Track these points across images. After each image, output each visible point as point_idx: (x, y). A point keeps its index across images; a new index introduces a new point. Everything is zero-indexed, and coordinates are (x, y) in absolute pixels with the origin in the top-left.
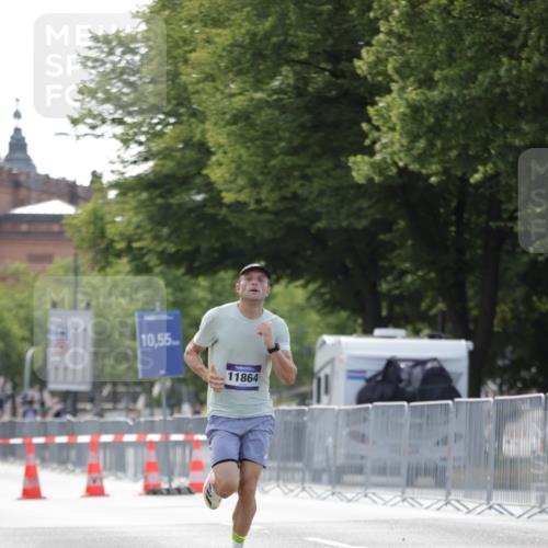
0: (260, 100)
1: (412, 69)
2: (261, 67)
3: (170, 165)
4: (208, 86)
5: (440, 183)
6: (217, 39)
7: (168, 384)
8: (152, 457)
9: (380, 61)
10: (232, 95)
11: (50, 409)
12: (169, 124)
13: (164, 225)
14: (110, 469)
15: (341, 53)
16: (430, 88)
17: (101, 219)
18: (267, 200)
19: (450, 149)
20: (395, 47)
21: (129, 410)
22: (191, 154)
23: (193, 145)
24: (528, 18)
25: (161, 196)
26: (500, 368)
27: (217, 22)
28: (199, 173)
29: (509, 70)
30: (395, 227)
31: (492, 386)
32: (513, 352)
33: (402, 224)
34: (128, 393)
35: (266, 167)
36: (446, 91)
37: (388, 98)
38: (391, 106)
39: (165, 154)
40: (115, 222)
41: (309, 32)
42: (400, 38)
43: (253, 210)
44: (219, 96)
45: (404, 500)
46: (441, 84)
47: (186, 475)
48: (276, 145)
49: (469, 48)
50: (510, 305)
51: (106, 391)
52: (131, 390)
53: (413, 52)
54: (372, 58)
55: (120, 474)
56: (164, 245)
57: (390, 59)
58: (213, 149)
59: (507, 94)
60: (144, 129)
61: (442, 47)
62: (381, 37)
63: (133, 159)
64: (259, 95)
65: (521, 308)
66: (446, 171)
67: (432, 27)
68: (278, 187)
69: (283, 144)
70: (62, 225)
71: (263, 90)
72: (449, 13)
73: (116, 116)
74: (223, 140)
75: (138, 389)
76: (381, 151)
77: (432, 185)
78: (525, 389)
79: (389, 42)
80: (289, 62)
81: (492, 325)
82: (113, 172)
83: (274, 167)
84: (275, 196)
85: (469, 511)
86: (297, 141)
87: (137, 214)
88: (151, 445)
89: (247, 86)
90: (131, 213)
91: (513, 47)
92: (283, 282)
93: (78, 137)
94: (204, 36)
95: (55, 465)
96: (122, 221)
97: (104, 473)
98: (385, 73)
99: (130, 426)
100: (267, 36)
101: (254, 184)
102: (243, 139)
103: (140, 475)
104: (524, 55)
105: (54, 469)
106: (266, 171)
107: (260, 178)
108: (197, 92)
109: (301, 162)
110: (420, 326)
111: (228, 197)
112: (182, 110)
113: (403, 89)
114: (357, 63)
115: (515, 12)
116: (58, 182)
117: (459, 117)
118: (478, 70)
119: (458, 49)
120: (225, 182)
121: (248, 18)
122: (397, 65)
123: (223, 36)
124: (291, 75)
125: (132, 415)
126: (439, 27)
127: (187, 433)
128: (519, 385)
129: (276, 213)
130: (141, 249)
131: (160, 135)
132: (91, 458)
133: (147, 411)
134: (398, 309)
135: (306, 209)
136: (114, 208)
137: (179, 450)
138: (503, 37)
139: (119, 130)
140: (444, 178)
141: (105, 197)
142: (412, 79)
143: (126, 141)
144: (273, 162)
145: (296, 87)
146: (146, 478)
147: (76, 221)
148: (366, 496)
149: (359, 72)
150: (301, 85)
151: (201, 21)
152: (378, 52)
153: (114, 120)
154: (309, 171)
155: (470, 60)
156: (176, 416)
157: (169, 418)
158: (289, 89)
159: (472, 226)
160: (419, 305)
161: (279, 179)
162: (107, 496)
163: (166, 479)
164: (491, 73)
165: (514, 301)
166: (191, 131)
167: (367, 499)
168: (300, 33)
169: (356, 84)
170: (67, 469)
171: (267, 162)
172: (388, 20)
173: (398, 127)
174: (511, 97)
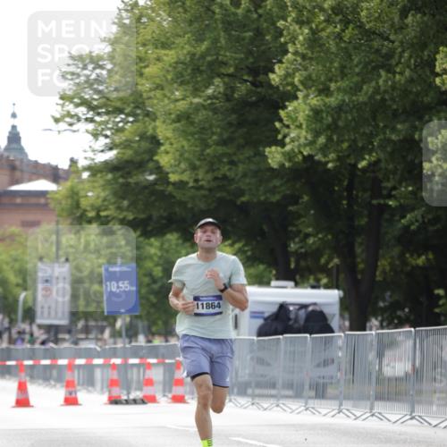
0: (198, 104)
1: (313, 81)
2: (199, 79)
3: (129, 153)
4: (158, 93)
5: (335, 167)
6: (165, 58)
7: (128, 319)
8: (115, 375)
9: (287, 75)
10: (177, 100)
11: (37, 338)
12: (128, 122)
13: (124, 199)
14: (83, 385)
15: (259, 69)
16: (327, 96)
17: (77, 194)
18: (203, 180)
19: (342, 142)
20: (300, 64)
21: (97, 339)
22: (145, 145)
23: (147, 138)
24: (402, 42)
25: (122, 176)
26: (381, 308)
27: (165, 46)
28: (151, 159)
29: (386, 81)
30: (300, 201)
31: (375, 322)
32: (391, 296)
33: (306, 198)
34: (97, 327)
35: (203, 155)
36: (340, 98)
37: (295, 103)
38: (299, 109)
39: (126, 145)
40: (87, 196)
41: (236, 53)
42: (304, 57)
43: (192, 187)
44: (166, 101)
45: (307, 409)
46: (335, 93)
47: (141, 390)
48: (210, 138)
49: (357, 66)
50: (389, 260)
51: (81, 324)
52: (100, 324)
53: (314, 68)
54: (283, 72)
55: (90, 388)
56: (125, 213)
57: (297, 74)
58: (162, 141)
59: (386, 100)
60: (110, 126)
61: (336, 65)
62: (290, 56)
63: (101, 149)
64: (196, 100)
65: (397, 262)
66: (339, 159)
67: (328, 49)
68: (211, 169)
69: (215, 137)
70: (48, 199)
71: (200, 97)
72: (341, 39)
73: (89, 116)
74: (169, 134)
75: (105, 324)
76: (290, 143)
77: (329, 170)
78: (400, 324)
79: (295, 60)
80: (219, 76)
81: (375, 274)
82: (86, 158)
83: (208, 154)
84: (210, 176)
85: (356, 418)
86: (226, 135)
87: (104, 190)
88: (114, 366)
89: (188, 94)
90: (100, 190)
91: (390, 65)
93: (59, 132)
94: (155, 56)
95: (41, 381)
96: (93, 195)
97: (78, 388)
98: (292, 84)
99: (98, 352)
100: (203, 56)
101: (194, 168)
102: (184, 134)
103: (105, 389)
104: (398, 70)
105: (40, 385)
106: (202, 157)
107: (198, 163)
108: (150, 98)
109: (229, 151)
110: (320, 276)
111: (173, 178)
112: (139, 111)
113: (306, 96)
114: (272, 76)
115: (392, 37)
116: (44, 165)
118: (364, 82)
119: (348, 66)
120: (171, 166)
121: (188, 42)
122: (302, 79)
123: (170, 56)
124: (221, 85)
125: (100, 344)
126: (334, 49)
127: (141, 358)
128: (396, 321)
129: (210, 190)
130: (107, 216)
131: (121, 130)
132: (68, 376)
133: (112, 341)
134: (303, 263)
135: (233, 187)
136: (87, 186)
137: (135, 370)
138: (383, 57)
139: (91, 126)
140: (338, 164)
141: (80, 177)
142: (313, 89)
143: (95, 135)
144: (208, 151)
145: (226, 95)
146: (110, 392)
147: (57, 196)
148: (278, 406)
149: (273, 83)
150: (228, 92)
151: (153, 44)
152: (287, 68)
153: (86, 119)
154: (235, 158)
155: (358, 74)
156: (133, 344)
157: (128, 346)
158: (220, 96)
159: (360, 200)
160: (319, 260)
161: (212, 164)
162: (80, 405)
163: (125, 392)
164: (373, 84)
165: (392, 258)
166: (146, 127)
167: (279, 409)
168: (228, 54)
169: (270, 92)
170: (50, 384)
171: (203, 150)
172: (295, 44)
173: (304, 126)
174: (389, 103)
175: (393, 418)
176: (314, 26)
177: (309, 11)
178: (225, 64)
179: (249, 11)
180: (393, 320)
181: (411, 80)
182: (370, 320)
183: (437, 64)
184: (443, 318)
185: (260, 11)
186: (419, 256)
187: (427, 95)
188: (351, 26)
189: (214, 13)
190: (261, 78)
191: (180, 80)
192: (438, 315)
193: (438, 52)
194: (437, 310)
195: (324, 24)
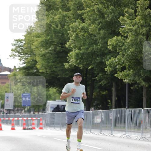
0: (47, 52)
2: (47, 46)
3: (29, 64)
4: (37, 49)
5: (83, 69)
6: (39, 40)
7: (29, 108)
8: (24, 122)
9: (70, 45)
10: (42, 51)
11: (5, 112)
12: (29, 57)
15: (63, 43)
16: (80, 50)
17: (15, 75)
18: (48, 72)
19: (84, 62)
20: (73, 42)
22: (33, 62)
24: (99, 37)
25: (27, 71)
26: (94, 105)
27: (39, 37)
28: (35, 66)
29: (95, 47)
32: (97, 102)
34: (20, 110)
37: (72, 52)
38: (73, 54)
39: (28, 62)
40: (18, 76)
41: (57, 39)
43: (46, 74)
44: (39, 51)
46: (82, 50)
47: (31, 126)
51: (16, 109)
53: (77, 44)
54: (69, 44)
55: (18, 126)
58: (38, 62)
60: (24, 57)
61: (82, 43)
62: (71, 40)
63: (22, 63)
64: (47, 51)
65: (98, 93)
66: (84, 66)
67: (80, 39)
68: (50, 69)
69: (51, 61)
70: (8, 76)
72: (84, 36)
74: (40, 60)
75: (23, 109)
76: (71, 62)
77: (81, 69)
78: (99, 109)
80: (52, 45)
81: (92, 96)
84: (50, 71)
85: (87, 133)
86: (54, 60)
87: (22, 74)
88: (24, 120)
89: (45, 49)
91: (96, 43)
92: (52, 88)
94: (36, 40)
95: (5, 124)
96: (20, 75)
97: (15, 125)
98: (71, 47)
99: (20, 116)
100: (48, 40)
101: (46, 69)
102: (43, 59)
103: (22, 126)
104: (98, 44)
107: (47, 67)
108: (35, 50)
109: (55, 64)
111: (41, 71)
112: (32, 54)
113: (75, 50)
114: (66, 45)
115: (97, 36)
116: (7, 68)
117: (86, 56)
118: (89, 47)
119: (85, 43)
120: (40, 68)
123: (40, 40)
124: (53, 47)
125: (21, 114)
126: (82, 38)
127: (32, 118)
129: (50, 74)
131: (27, 59)
132: (13, 122)
133: (24, 113)
135: (56, 74)
136: (18, 73)
137: (30, 121)
138: (94, 41)
139: (19, 58)
141: (16, 71)
142: (76, 49)
143: (20, 60)
144: (50, 64)
145: (54, 50)
147: (10, 76)
149: (66, 47)
150: (55, 49)
151: (36, 37)
153: (18, 56)
154: (57, 66)
155: (88, 45)
156: (30, 114)
157: (28, 114)
159: (89, 77)
161: (50, 67)
162: (15, 130)
163: (27, 127)
164: (92, 48)
166: (33, 58)
168: (55, 40)
169: (66, 49)
170: (7, 125)
171: (48, 64)
172: (72, 37)
173: (74, 58)
174: (96, 52)
175: (96, 133)
176: (77, 33)
177: (76, 29)
178: (54, 42)
179: (60, 29)
180: (97, 108)
181: (102, 47)
182: (91, 108)
183: (108, 43)
184: (110, 108)
185: (63, 29)
186: (104, 92)
187: (106, 51)
188: (86, 33)
189: (51, 29)
190: (63, 46)
191: (42, 46)
192: (109, 107)
193: (108, 40)
194: (108, 106)
195: (80, 32)
